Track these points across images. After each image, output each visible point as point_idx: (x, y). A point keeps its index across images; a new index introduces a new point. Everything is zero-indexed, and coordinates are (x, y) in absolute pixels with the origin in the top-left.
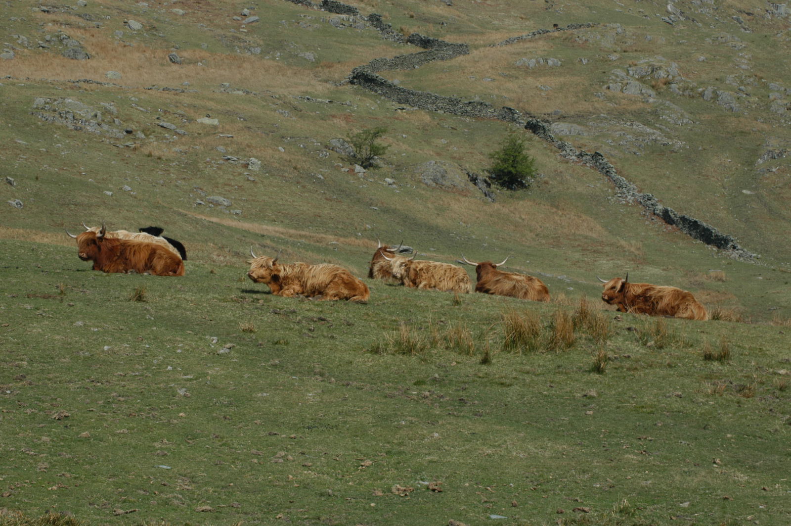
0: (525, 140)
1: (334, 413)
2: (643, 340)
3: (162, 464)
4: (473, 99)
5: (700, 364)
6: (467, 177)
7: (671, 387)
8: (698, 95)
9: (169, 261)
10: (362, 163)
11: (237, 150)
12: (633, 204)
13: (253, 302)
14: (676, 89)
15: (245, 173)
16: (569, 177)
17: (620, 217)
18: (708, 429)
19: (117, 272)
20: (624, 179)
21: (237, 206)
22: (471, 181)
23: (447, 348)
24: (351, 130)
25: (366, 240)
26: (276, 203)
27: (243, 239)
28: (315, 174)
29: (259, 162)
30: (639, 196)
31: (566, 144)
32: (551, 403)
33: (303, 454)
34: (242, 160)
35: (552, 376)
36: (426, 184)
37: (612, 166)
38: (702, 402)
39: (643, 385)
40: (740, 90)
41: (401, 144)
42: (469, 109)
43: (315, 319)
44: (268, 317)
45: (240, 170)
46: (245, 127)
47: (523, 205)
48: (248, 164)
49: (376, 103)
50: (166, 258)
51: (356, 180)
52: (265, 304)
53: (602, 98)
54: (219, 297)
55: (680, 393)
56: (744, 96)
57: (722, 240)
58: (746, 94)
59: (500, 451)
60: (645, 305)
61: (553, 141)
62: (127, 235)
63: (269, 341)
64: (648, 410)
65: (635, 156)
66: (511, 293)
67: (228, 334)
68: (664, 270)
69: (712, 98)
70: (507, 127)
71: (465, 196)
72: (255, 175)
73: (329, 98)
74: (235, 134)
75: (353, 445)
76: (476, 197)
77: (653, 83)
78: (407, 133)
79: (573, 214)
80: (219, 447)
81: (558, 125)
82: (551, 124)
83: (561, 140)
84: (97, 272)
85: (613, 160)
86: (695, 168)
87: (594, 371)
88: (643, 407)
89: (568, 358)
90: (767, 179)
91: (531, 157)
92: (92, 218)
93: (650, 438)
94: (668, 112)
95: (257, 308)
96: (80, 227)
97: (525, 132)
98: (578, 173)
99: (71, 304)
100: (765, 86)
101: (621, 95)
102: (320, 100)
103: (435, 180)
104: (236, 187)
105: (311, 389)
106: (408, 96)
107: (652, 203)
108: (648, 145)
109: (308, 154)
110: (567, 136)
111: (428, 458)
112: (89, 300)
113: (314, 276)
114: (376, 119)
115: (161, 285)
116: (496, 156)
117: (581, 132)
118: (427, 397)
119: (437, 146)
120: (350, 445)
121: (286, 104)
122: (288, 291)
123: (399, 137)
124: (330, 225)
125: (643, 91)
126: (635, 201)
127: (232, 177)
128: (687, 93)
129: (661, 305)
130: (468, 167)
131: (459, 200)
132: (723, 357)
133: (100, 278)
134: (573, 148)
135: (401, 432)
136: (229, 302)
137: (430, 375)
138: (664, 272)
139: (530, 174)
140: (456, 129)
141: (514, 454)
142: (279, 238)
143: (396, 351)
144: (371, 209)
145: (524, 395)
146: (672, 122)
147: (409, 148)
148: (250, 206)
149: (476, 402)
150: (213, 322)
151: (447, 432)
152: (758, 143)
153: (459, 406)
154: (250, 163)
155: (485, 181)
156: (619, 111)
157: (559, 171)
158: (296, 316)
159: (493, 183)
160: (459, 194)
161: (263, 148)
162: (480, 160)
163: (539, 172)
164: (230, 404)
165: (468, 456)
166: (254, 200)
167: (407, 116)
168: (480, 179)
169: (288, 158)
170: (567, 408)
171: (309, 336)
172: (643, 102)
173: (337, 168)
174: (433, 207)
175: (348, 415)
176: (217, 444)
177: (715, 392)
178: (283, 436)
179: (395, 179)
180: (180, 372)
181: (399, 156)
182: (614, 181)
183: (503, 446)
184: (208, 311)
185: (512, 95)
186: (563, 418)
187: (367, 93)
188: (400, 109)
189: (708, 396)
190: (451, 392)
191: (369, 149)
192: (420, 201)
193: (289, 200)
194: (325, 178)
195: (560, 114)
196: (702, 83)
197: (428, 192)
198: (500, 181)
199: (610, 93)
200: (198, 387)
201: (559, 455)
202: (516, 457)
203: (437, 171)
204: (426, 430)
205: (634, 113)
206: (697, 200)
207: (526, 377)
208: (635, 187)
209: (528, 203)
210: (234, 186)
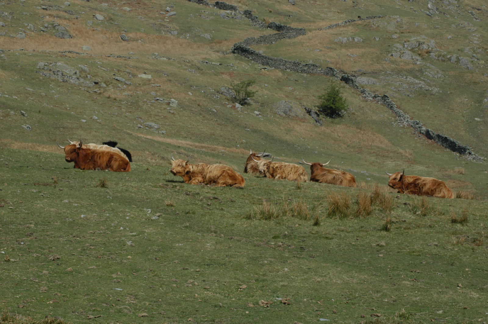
0: (340, 88)
1: (223, 256)
2: (414, 210)
3: (117, 288)
4: (308, 62)
5: (449, 225)
6: (305, 110)
7: (431, 240)
8: (447, 60)
9: (121, 162)
10: (240, 102)
11: (163, 94)
12: (407, 127)
13: (173, 187)
14: (434, 56)
15: (168, 108)
16: (367, 110)
17: (399, 135)
18: (454, 265)
19: (89, 169)
20: (402, 112)
21: (163, 128)
22: (307, 113)
23: (293, 216)
24: (233, 81)
25: (243, 150)
26: (187, 127)
27: (167, 149)
28: (211, 109)
29: (177, 102)
30: (411, 122)
31: (366, 90)
32: (357, 249)
33: (204, 281)
34: (166, 100)
35: (358, 233)
36: (280, 115)
37: (394, 103)
38: (450, 249)
39: (414, 239)
40: (473, 56)
41: (264, 90)
42: (306, 68)
43: (211, 198)
44: (182, 197)
45: (165, 106)
46: (168, 80)
47: (339, 128)
49: (249, 65)
50: (119, 161)
51: (236, 112)
52: (180, 189)
53: (388, 62)
54: (152, 185)
55: (436, 243)
57: (462, 149)
58: (477, 59)
59: (326, 279)
60: (415, 189)
61: (358, 88)
62: (95, 147)
63: (183, 212)
64: (417, 254)
65: (409, 97)
66: (333, 181)
67: (158, 207)
68: (426, 167)
69: (456, 61)
70: (329, 80)
71: (304, 122)
72: (174, 110)
73: (220, 62)
74: (162, 84)
75: (235, 276)
76: (310, 123)
77: (420, 52)
78: (268, 83)
79: (370, 133)
80: (152, 277)
81: (361, 78)
82: (356, 78)
83: (363, 87)
84: (77, 170)
85: (395, 100)
86: (445, 104)
87: (383, 230)
88: (414, 252)
89: (368, 222)
91: (344, 98)
92: (74, 136)
93: (418, 271)
94: (429, 70)
95: (175, 192)
96: (66, 141)
97: (340, 83)
98: (373, 108)
99: (61, 189)
101: (400, 60)
102: (214, 63)
103: (285, 112)
104: (163, 117)
105: (209, 241)
106: (268, 61)
107: (419, 126)
108: (416, 90)
109: (207, 96)
110: (366, 85)
111: (281, 283)
112: (72, 187)
113: (210, 172)
114: (249, 75)
115: (116, 178)
116: (323, 98)
117: (375, 83)
118: (280, 246)
119: (286, 91)
120: (233, 275)
121: (193, 66)
122: (194, 181)
123: (263, 86)
124: (220, 140)
125: (414, 57)
126: (409, 125)
127: (160, 111)
128: (440, 58)
129: (425, 189)
130: (305, 104)
131: (300, 125)
132: (464, 221)
133: (78, 173)
134: (370, 93)
135: (264, 267)
136: (158, 187)
137: (282, 232)
138: (427, 169)
139: (343, 108)
140: (298, 81)
141: (334, 281)
142: (189, 148)
143: (261, 218)
144: (246, 130)
145: (341, 245)
146: (431, 76)
147: (269, 93)
148: (171, 129)
149: (311, 249)
150: (148, 200)
151: (293, 267)
152: (485, 89)
153: (300, 251)
154: (171, 102)
155: (316, 113)
156: (399, 69)
157: (361, 107)
158: (200, 196)
159: (321, 114)
160: (300, 121)
161: (179, 93)
162: (313, 100)
163: (349, 107)
164: (159, 250)
165: (306, 282)
166: (173, 125)
167: (268, 73)
168: (313, 112)
169: (194, 99)
170: (367, 253)
171: (208, 209)
172: (413, 64)
173: (225, 105)
174: (284, 129)
175: (231, 257)
176: (151, 275)
177: (458, 242)
178: (191, 270)
179: (260, 112)
180: (128, 231)
181: (263, 97)
182: (396, 113)
183: (327, 276)
184: (145, 193)
185: (332, 60)
186: (364, 259)
187: (243, 59)
188: (263, 68)
189: (454, 245)
190: (295, 243)
191: (244, 94)
192: (276, 126)
193: (195, 125)
194: (217, 111)
195: (362, 71)
196: (450, 52)
197: (281, 120)
198: (325, 113)
199: (393, 59)
200: (139, 240)
201: (362, 282)
202: (335, 283)
203: (287, 107)
204: (280, 266)
205: (408, 71)
206: (447, 124)
207: (341, 233)
208: (409, 116)
209: (343, 126)
210: (161, 116)
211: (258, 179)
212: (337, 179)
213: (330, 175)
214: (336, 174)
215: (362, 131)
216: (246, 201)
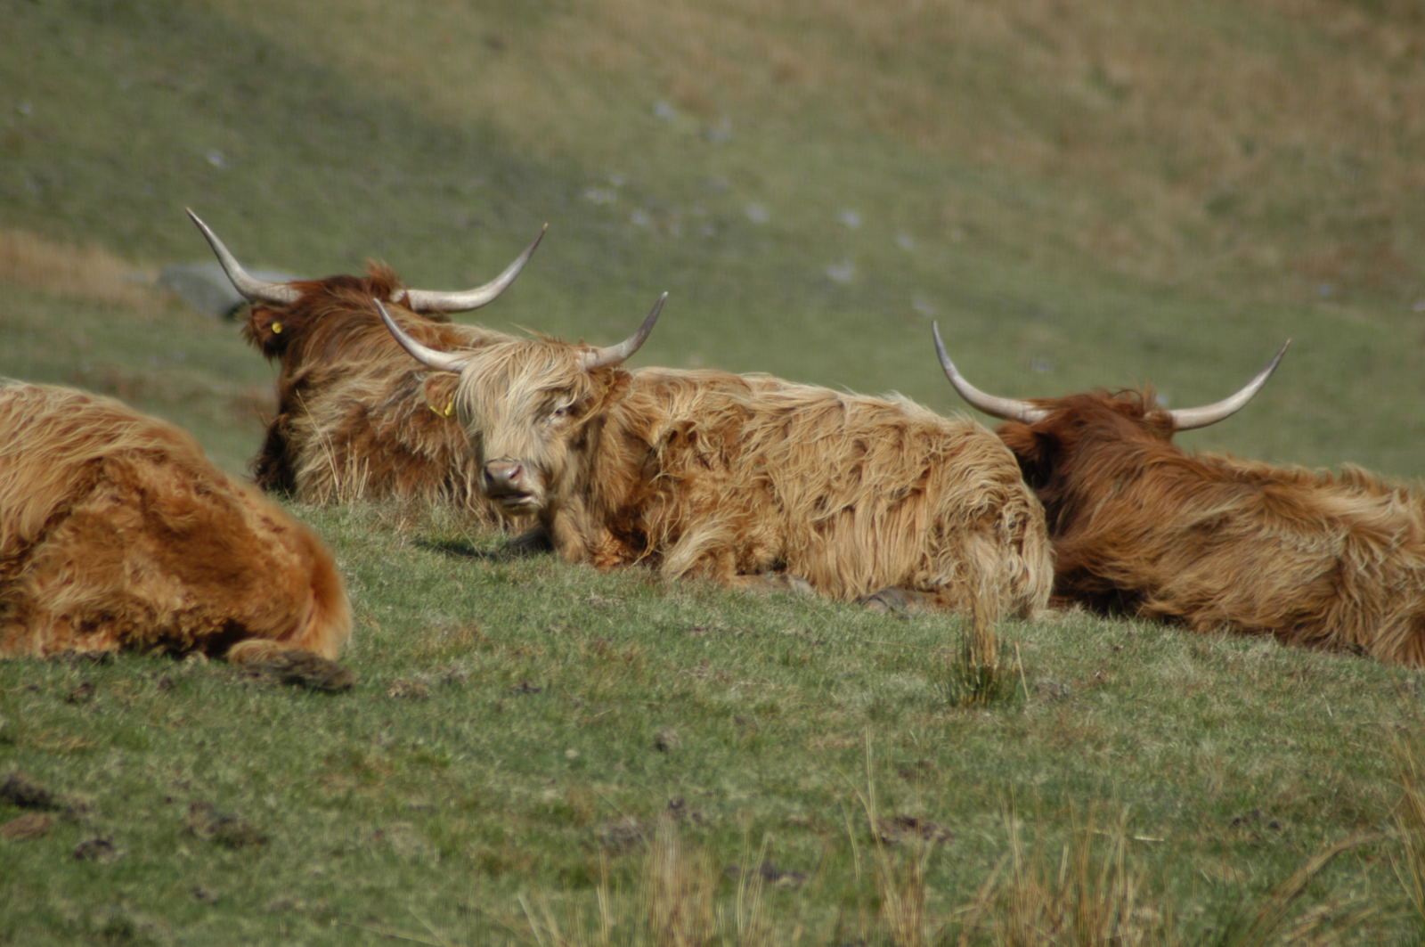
211: (463, 566)
212: (1377, 586)
213: (1287, 536)
214: (1361, 533)
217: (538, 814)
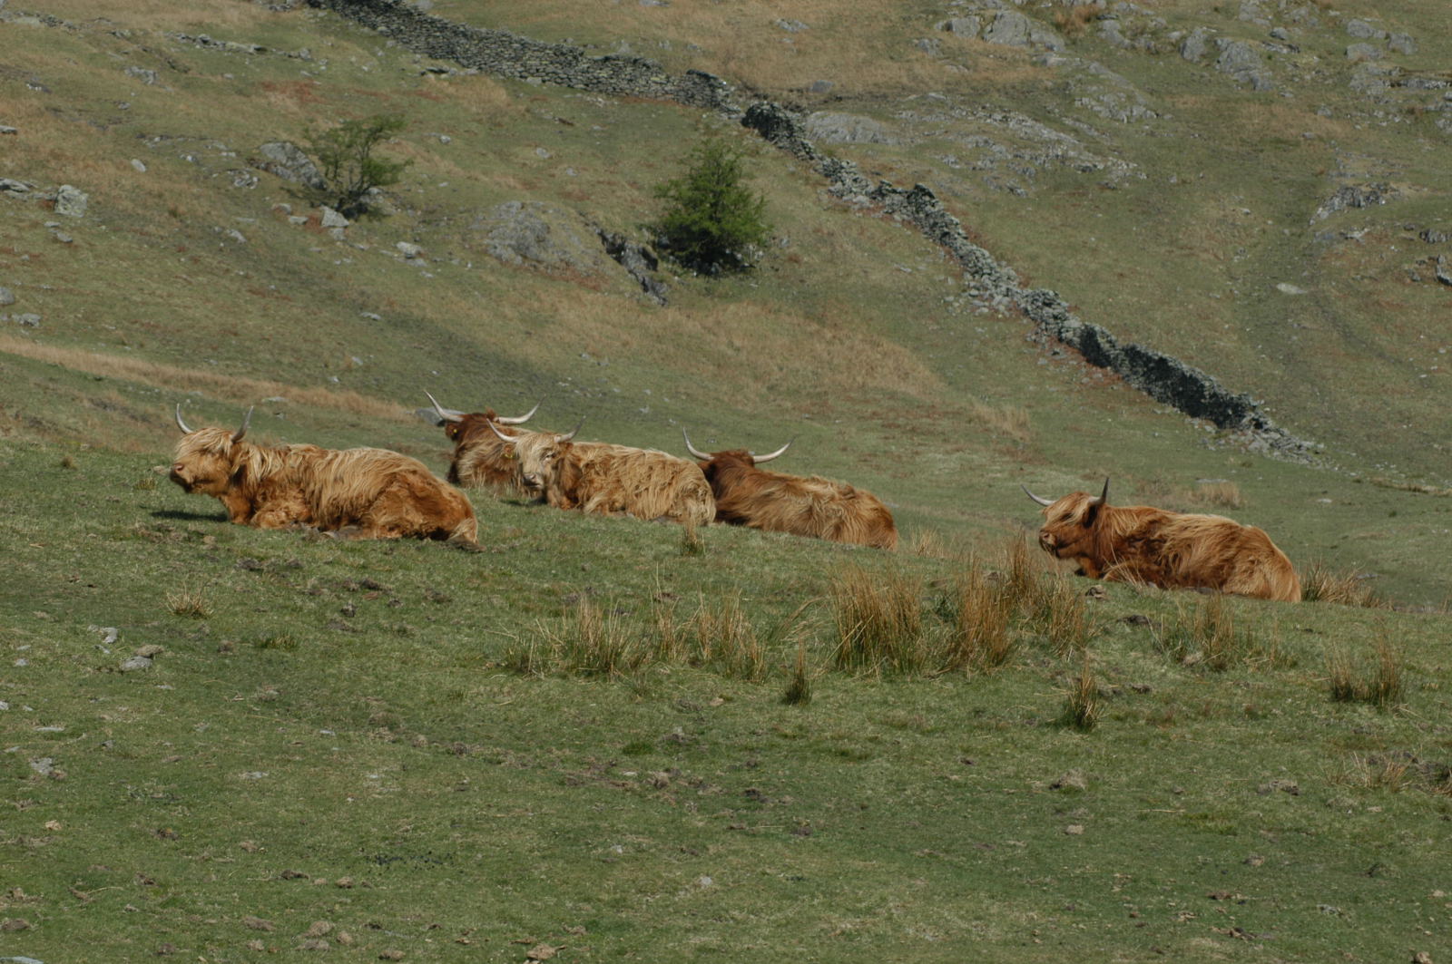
0: (742, 154)
1: (438, 824)
2: (1173, 646)
3: (20, 954)
4: (614, 50)
5: (1324, 710)
6: (599, 242)
7: (1264, 767)
8: (1169, 48)
10: (341, 203)
11: (26, 166)
12: (1007, 314)
13: (188, 540)
14: (1115, 32)
15: (49, 223)
16: (849, 248)
17: (975, 346)
18: (1379, 875)
20: (987, 254)
21: (27, 304)
22: (609, 252)
23: (694, 662)
24: (312, 121)
25: (354, 394)
26: (125, 299)
28: (224, 228)
29: (84, 197)
30: (1022, 296)
31: (844, 164)
32: (973, 802)
33: (375, 926)
34: (40, 190)
35: (965, 736)
36: (499, 258)
37: (956, 220)
38: (1351, 806)
39: (1195, 762)
40: (1273, 35)
41: (437, 158)
42: (604, 74)
43: (353, 586)
44: (233, 580)
45: (35, 215)
46: (47, 108)
47: (737, 314)
48: (56, 201)
49: (374, 54)
51: (324, 244)
52: (220, 546)
53: (932, 53)
54: (101, 528)
55: (1293, 784)
56: (1285, 51)
57: (1227, 406)
58: (1290, 47)
59: (874, 924)
60: (1148, 562)
61: (812, 158)
63: (244, 640)
64: (1222, 825)
65: (1013, 197)
67: (139, 621)
69: (1203, 56)
70: (698, 122)
71: (595, 289)
72: (73, 229)
73: (256, 40)
74: (22, 125)
75: (498, 906)
76: (621, 293)
77: (1059, 17)
78: (450, 132)
79: (860, 337)
80: (159, 909)
81: (822, 118)
82: (805, 115)
83: (831, 154)
85: (959, 206)
86: (1160, 228)
87: (1068, 724)
88: (1206, 817)
89: (997, 691)
90: (1339, 256)
91: (757, 196)
93: (1239, 896)
94: (1095, 88)
95: (202, 557)
97: (741, 137)
98: (872, 238)
100: (1338, 27)
101: (979, 46)
102: (233, 44)
103: (521, 250)
104: (26, 257)
105: (374, 762)
106: (454, 40)
107: (1056, 312)
108: (1044, 170)
109: (206, 178)
110: (846, 145)
111: (695, 940)
114: (375, 94)
116: (672, 193)
117: (879, 137)
118: (663, 785)
119: (524, 165)
120: (493, 904)
121: (148, 54)
122: (270, 516)
123: (432, 141)
124: (261, 355)
125: (1035, 37)
126: (1013, 307)
127: (14, 233)
128: (1142, 42)
129: (1190, 562)
130: (601, 219)
131: (579, 299)
132: (1383, 694)
134: (861, 176)
135: (615, 873)
136: (127, 539)
137: (662, 729)
139: (754, 236)
140: (571, 124)
141: (911, 932)
143: (569, 669)
144: (363, 319)
145: (905, 784)
146: (1104, 113)
147: (457, 169)
148: (61, 306)
149: (788, 798)
150: (96, 591)
151: (733, 874)
152: (1319, 168)
153: (747, 808)
154: (60, 198)
155: (645, 254)
156: (975, 84)
157: (825, 231)
158: (304, 578)
159: (663, 258)
160: (581, 284)
161: (90, 162)
162: (633, 201)
163: (776, 233)
164: (172, 798)
165: (793, 936)
166: (70, 291)
167: (451, 90)
168: (631, 249)
169: (156, 188)
170: (1017, 817)
171: (345, 629)
172: (1034, 64)
173: (278, 215)
174: (517, 314)
175: (475, 830)
176: (154, 900)
177: (1379, 780)
178: (318, 881)
179: (423, 245)
180: (29, 716)
181: (431, 187)
182: (961, 257)
183: (878, 910)
184: (79, 564)
185: (710, 41)
186: (1012, 843)
187: (352, 29)
188: (432, 71)
189: (1363, 792)
190: (718, 772)
191: (357, 171)
192: (484, 301)
193: (158, 292)
194: (249, 239)
195: (828, 91)
196: (1179, 19)
197: (503, 279)
198: (681, 254)
199: (951, 41)
200: (83, 755)
201: (1024, 936)
202: (916, 941)
203: (527, 228)
204: (679, 868)
205: (1011, 91)
206: (1166, 307)
207: (900, 736)
208: (1013, 273)
209: (750, 309)
210: (20, 254)
211: (517, 509)
212: (823, 515)
213: (794, 498)
214: (817, 497)
215: (825, 330)
216: (495, 601)
217: (542, 592)
